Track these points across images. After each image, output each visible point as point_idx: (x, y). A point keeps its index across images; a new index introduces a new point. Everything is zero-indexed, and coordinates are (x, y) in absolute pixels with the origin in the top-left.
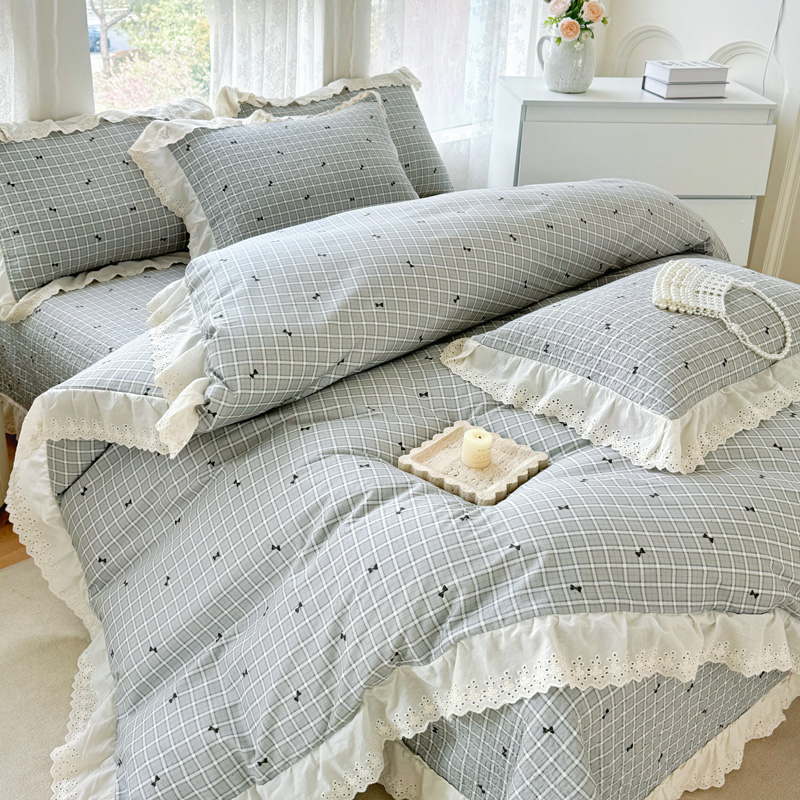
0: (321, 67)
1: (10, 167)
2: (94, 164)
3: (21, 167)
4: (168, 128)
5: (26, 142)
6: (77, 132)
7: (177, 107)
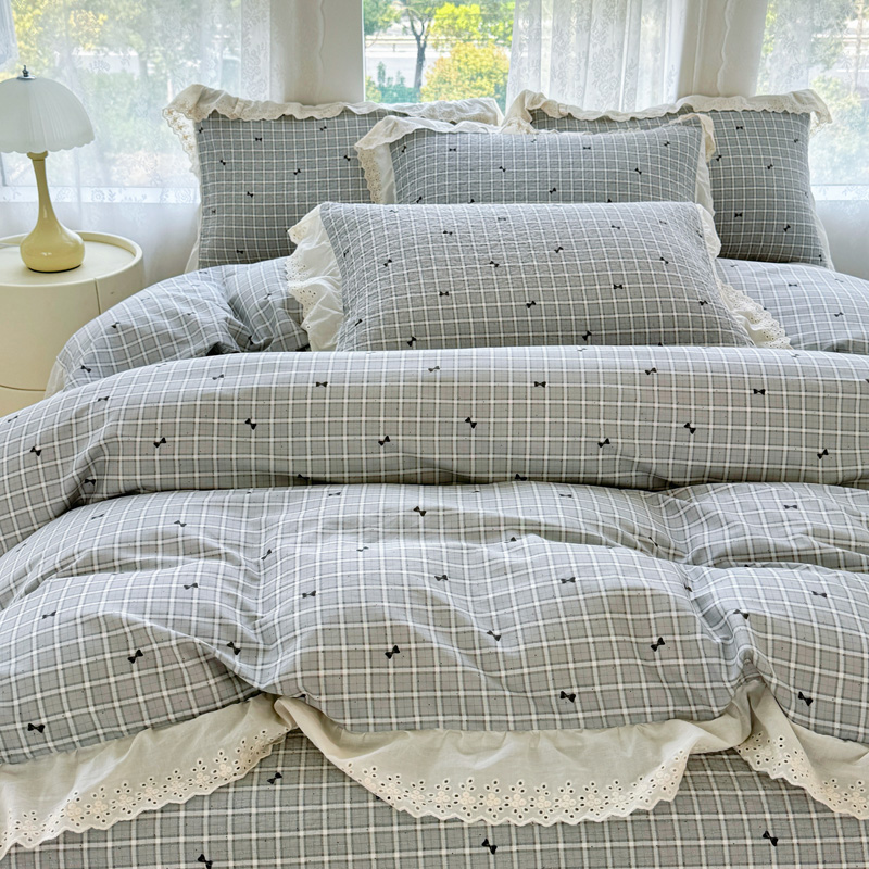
0: (675, 78)
1: (227, 145)
2: (311, 154)
3: (238, 145)
4: (396, 124)
5: (254, 122)
6: (311, 118)
7: (450, 106)
